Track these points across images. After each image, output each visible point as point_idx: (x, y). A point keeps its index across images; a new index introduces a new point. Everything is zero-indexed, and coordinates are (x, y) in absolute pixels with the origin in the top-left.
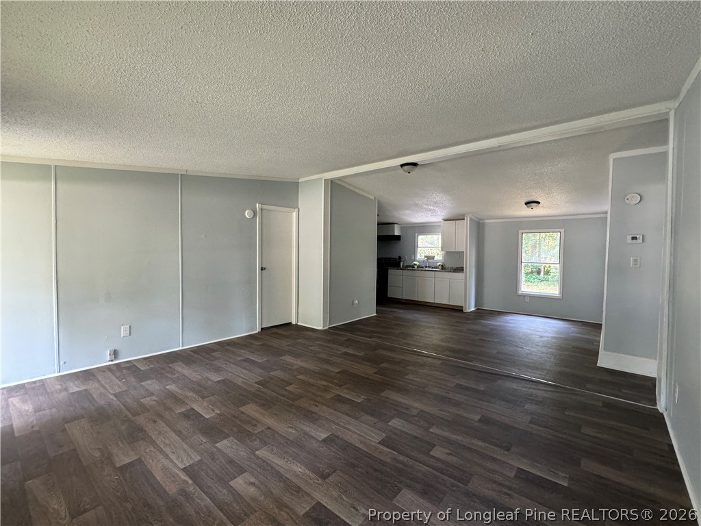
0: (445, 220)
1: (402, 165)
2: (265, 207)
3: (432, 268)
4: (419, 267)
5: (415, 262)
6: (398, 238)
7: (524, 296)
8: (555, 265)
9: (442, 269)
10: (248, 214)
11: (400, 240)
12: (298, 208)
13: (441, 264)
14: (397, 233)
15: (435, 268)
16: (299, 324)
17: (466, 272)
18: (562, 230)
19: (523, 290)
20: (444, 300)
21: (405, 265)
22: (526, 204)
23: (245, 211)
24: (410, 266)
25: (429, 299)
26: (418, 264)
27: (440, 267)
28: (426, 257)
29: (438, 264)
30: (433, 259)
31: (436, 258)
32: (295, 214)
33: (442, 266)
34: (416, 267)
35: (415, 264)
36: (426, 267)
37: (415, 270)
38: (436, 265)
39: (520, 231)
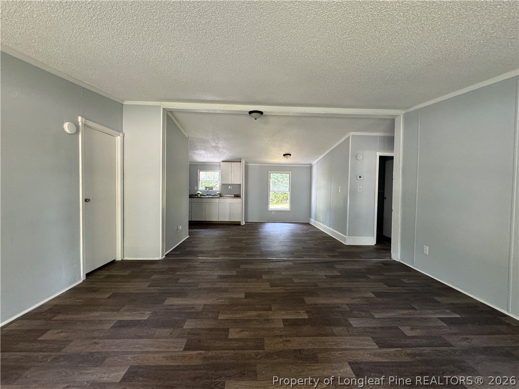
0: (223, 162)
1: (251, 112)
2: (90, 123)
3: (213, 196)
4: (201, 195)
5: (199, 192)
7: (271, 211)
10: (66, 127)
12: (122, 133)
16: (126, 258)
17: (243, 198)
18: (290, 173)
19: (271, 207)
20: (226, 219)
22: (284, 155)
23: (63, 123)
24: (196, 195)
25: (215, 219)
26: (201, 193)
27: (219, 195)
28: (206, 187)
29: (218, 193)
30: (212, 189)
31: (214, 189)
32: (119, 139)
34: (199, 195)
35: (199, 194)
36: (207, 195)
37: (199, 198)
38: (215, 194)
39: (269, 172)
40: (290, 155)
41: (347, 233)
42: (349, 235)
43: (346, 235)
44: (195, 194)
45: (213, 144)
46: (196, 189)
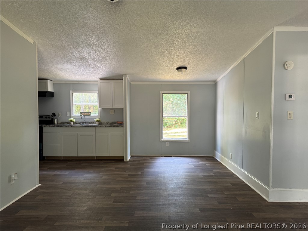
0: (101, 79)
3: (89, 123)
4: (75, 123)
5: (72, 119)
6: (52, 94)
7: (165, 142)
8: (184, 117)
9: (99, 124)
11: (53, 96)
13: (99, 119)
14: (50, 89)
15: (92, 123)
18: (188, 92)
19: (164, 137)
20: (105, 153)
21: (60, 121)
24: (69, 123)
26: (74, 120)
27: (97, 123)
28: (82, 113)
29: (96, 120)
30: (90, 115)
31: (92, 115)
33: (99, 121)
34: (72, 123)
35: (71, 121)
36: (83, 123)
37: (72, 126)
38: (92, 121)
39: (162, 92)
40: (186, 68)
41: (271, 184)
42: (273, 187)
43: (268, 186)
44: (67, 121)
45: (78, 55)
46: (68, 114)
